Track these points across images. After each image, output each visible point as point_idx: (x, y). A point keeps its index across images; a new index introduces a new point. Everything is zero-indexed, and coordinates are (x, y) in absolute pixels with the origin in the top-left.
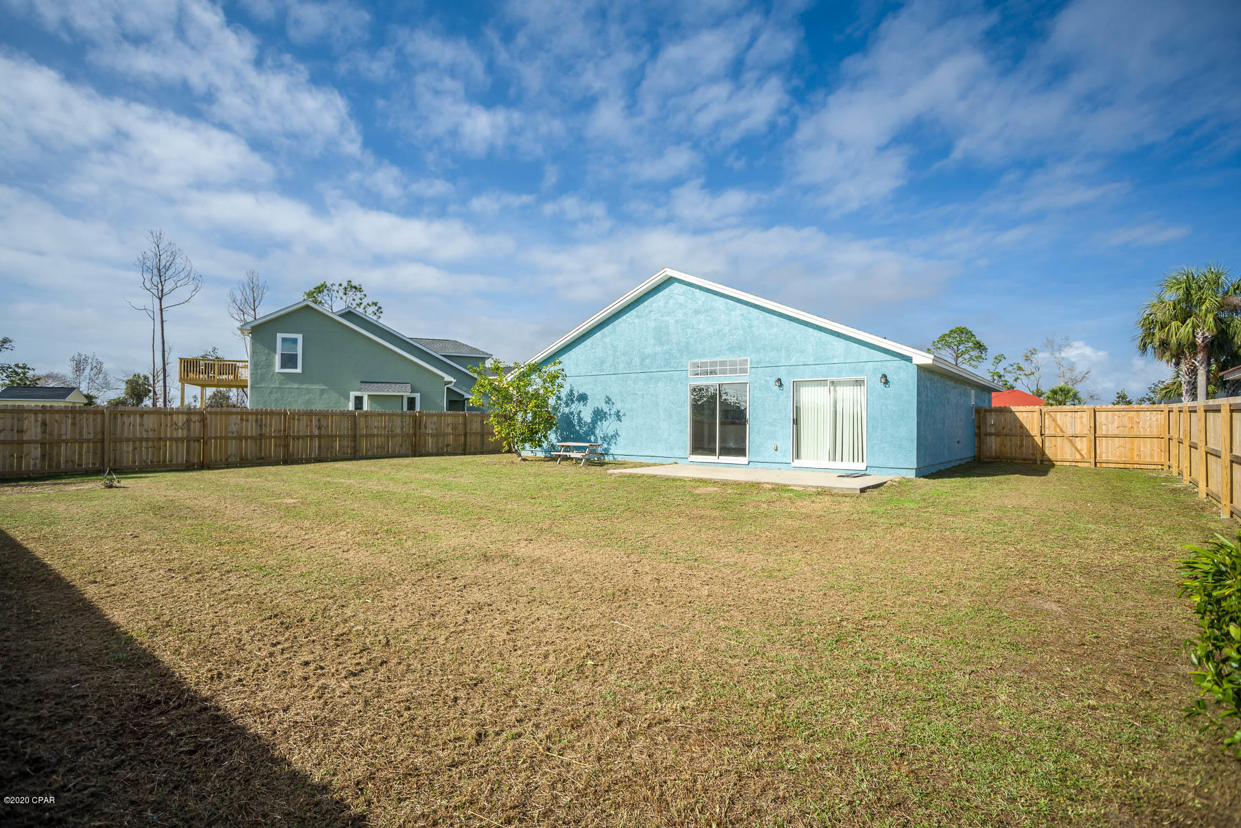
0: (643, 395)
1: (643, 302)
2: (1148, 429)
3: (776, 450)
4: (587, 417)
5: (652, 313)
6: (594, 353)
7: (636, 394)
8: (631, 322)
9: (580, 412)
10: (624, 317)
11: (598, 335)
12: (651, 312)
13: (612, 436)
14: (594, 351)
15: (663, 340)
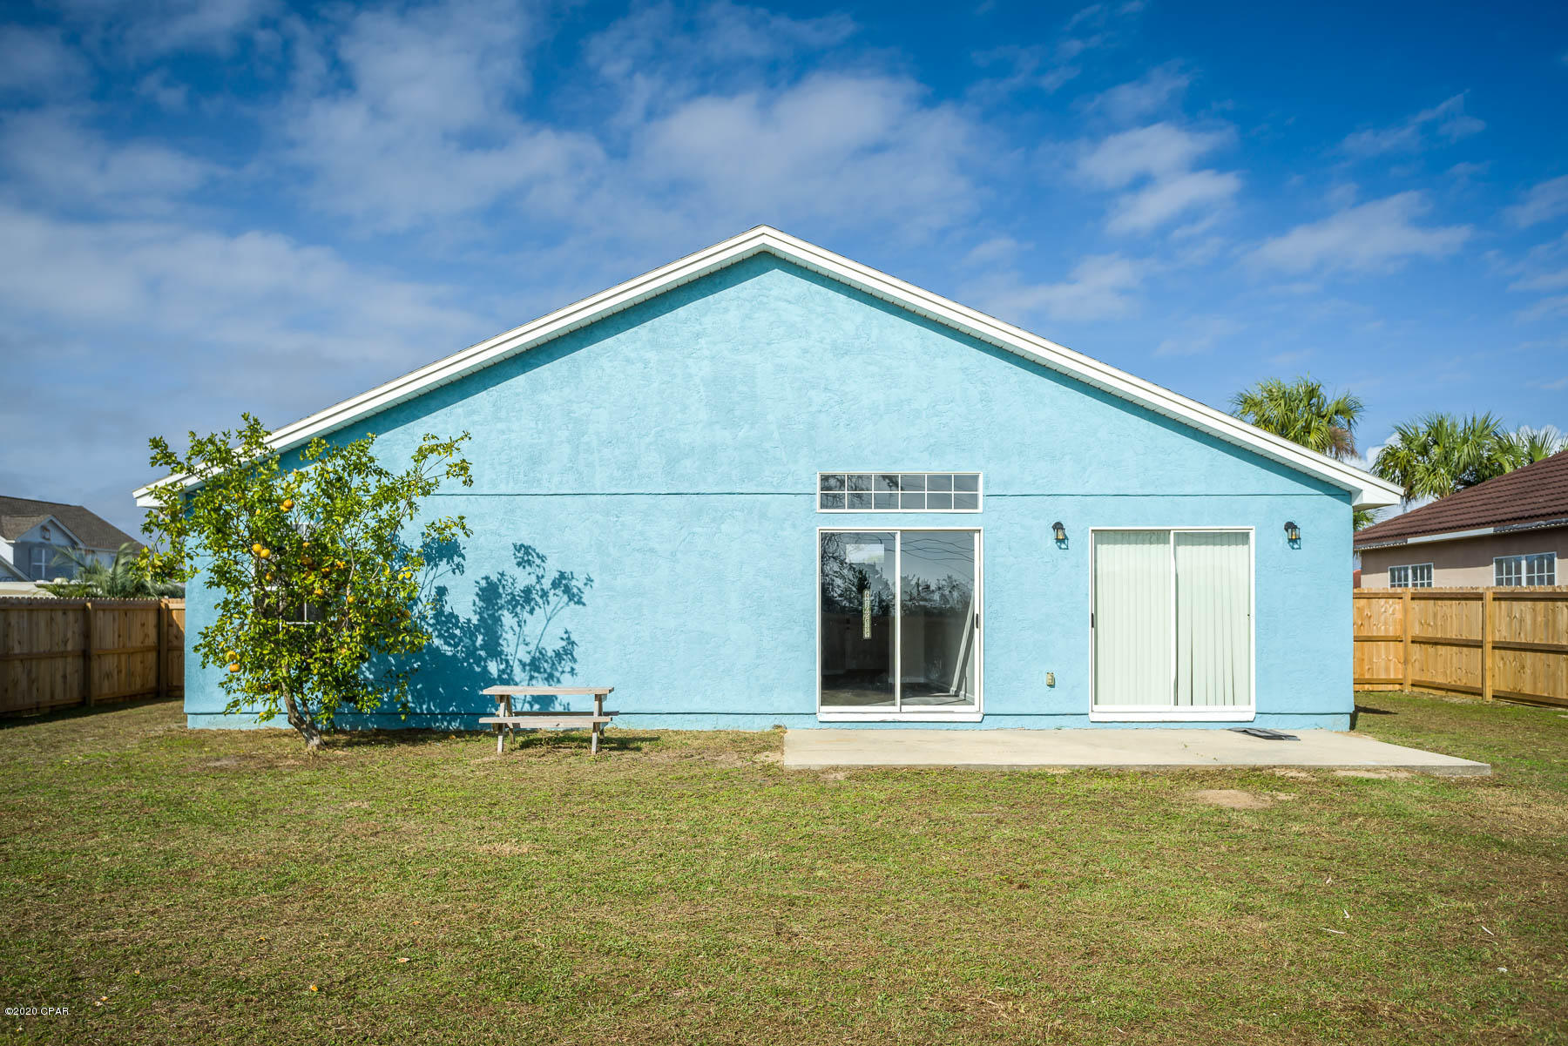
0: (673, 554)
1: (672, 308)
2: (1383, 628)
3: (1052, 686)
4: (464, 605)
5: (702, 341)
6: (503, 432)
7: (652, 550)
8: (633, 355)
9: (442, 591)
10: (609, 341)
11: (520, 382)
12: (698, 336)
13: (558, 654)
14: (500, 426)
15: (737, 413)
